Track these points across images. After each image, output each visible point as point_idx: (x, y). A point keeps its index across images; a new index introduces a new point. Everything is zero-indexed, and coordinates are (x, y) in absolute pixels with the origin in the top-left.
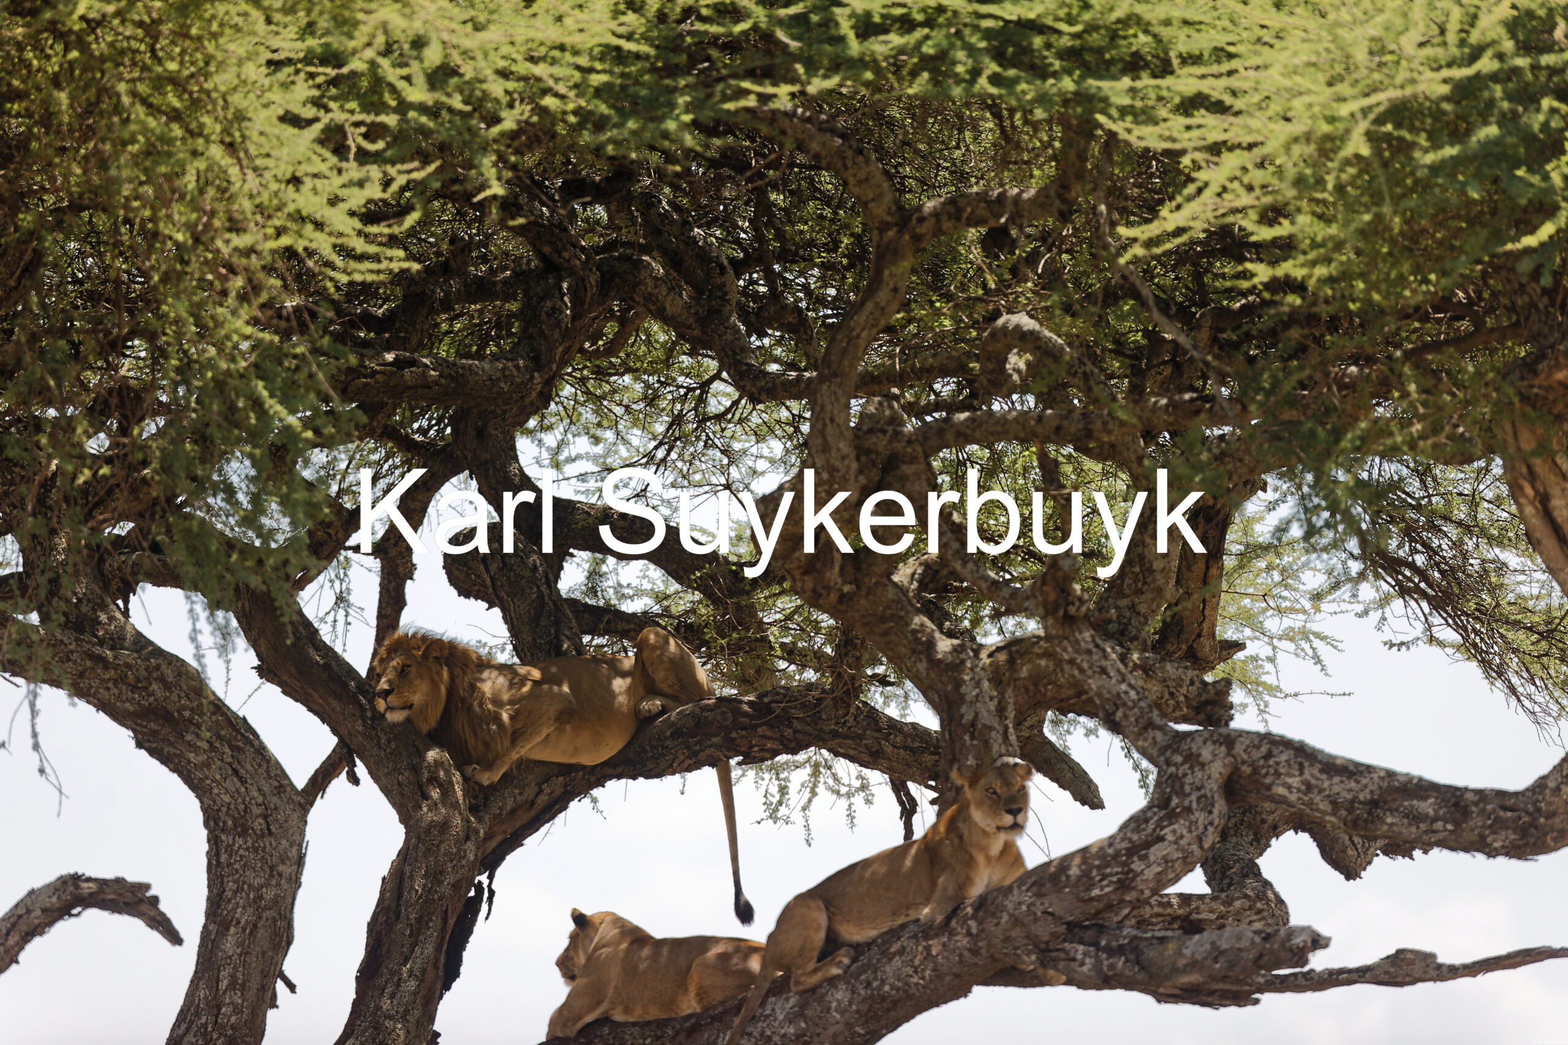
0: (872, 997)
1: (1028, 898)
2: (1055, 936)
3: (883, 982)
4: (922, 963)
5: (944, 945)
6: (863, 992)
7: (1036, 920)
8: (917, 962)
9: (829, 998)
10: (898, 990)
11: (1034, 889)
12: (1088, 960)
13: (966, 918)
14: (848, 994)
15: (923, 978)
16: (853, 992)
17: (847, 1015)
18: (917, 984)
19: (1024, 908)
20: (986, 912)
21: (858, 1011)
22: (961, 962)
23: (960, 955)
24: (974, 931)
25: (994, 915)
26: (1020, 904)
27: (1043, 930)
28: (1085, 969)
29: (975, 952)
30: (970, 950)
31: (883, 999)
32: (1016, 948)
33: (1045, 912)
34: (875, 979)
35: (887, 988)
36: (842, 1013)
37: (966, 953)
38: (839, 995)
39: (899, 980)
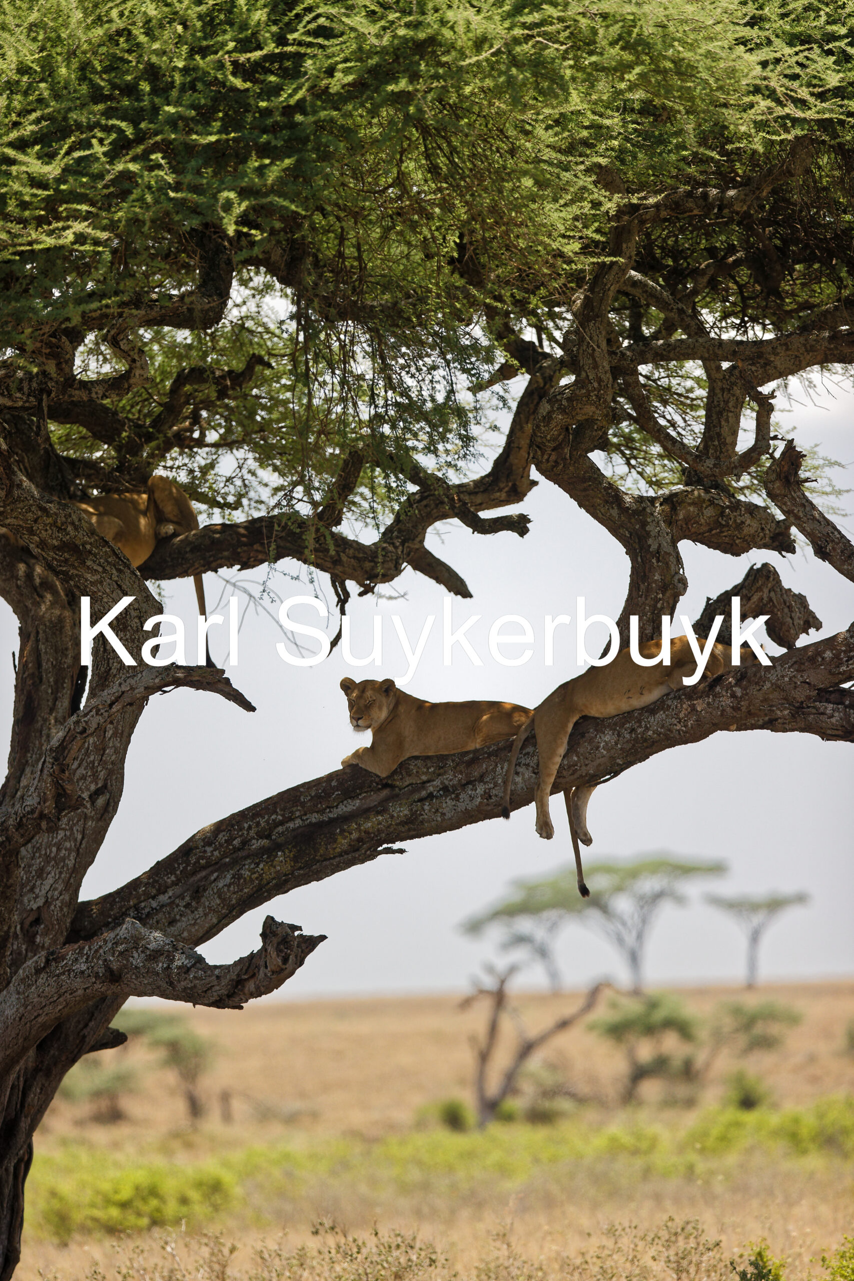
0: (636, 739)
1: (790, 672)
2: (809, 698)
3: (647, 729)
4: (686, 716)
5: (708, 704)
6: (628, 736)
7: (795, 687)
8: (682, 715)
9: (598, 739)
10: (659, 734)
11: (796, 666)
12: (836, 714)
13: (730, 687)
14: (615, 737)
15: (686, 726)
16: (619, 735)
17: (613, 751)
18: (679, 731)
19: (787, 679)
20: (749, 682)
21: (621, 749)
22: (722, 715)
23: (723, 711)
24: (739, 694)
25: (757, 683)
26: (783, 676)
27: (800, 695)
28: (833, 720)
29: (736, 709)
30: (733, 708)
31: (645, 740)
32: (772, 706)
33: (805, 682)
34: (640, 726)
35: (650, 733)
36: (608, 750)
37: (728, 709)
38: (607, 738)
39: (663, 727)
